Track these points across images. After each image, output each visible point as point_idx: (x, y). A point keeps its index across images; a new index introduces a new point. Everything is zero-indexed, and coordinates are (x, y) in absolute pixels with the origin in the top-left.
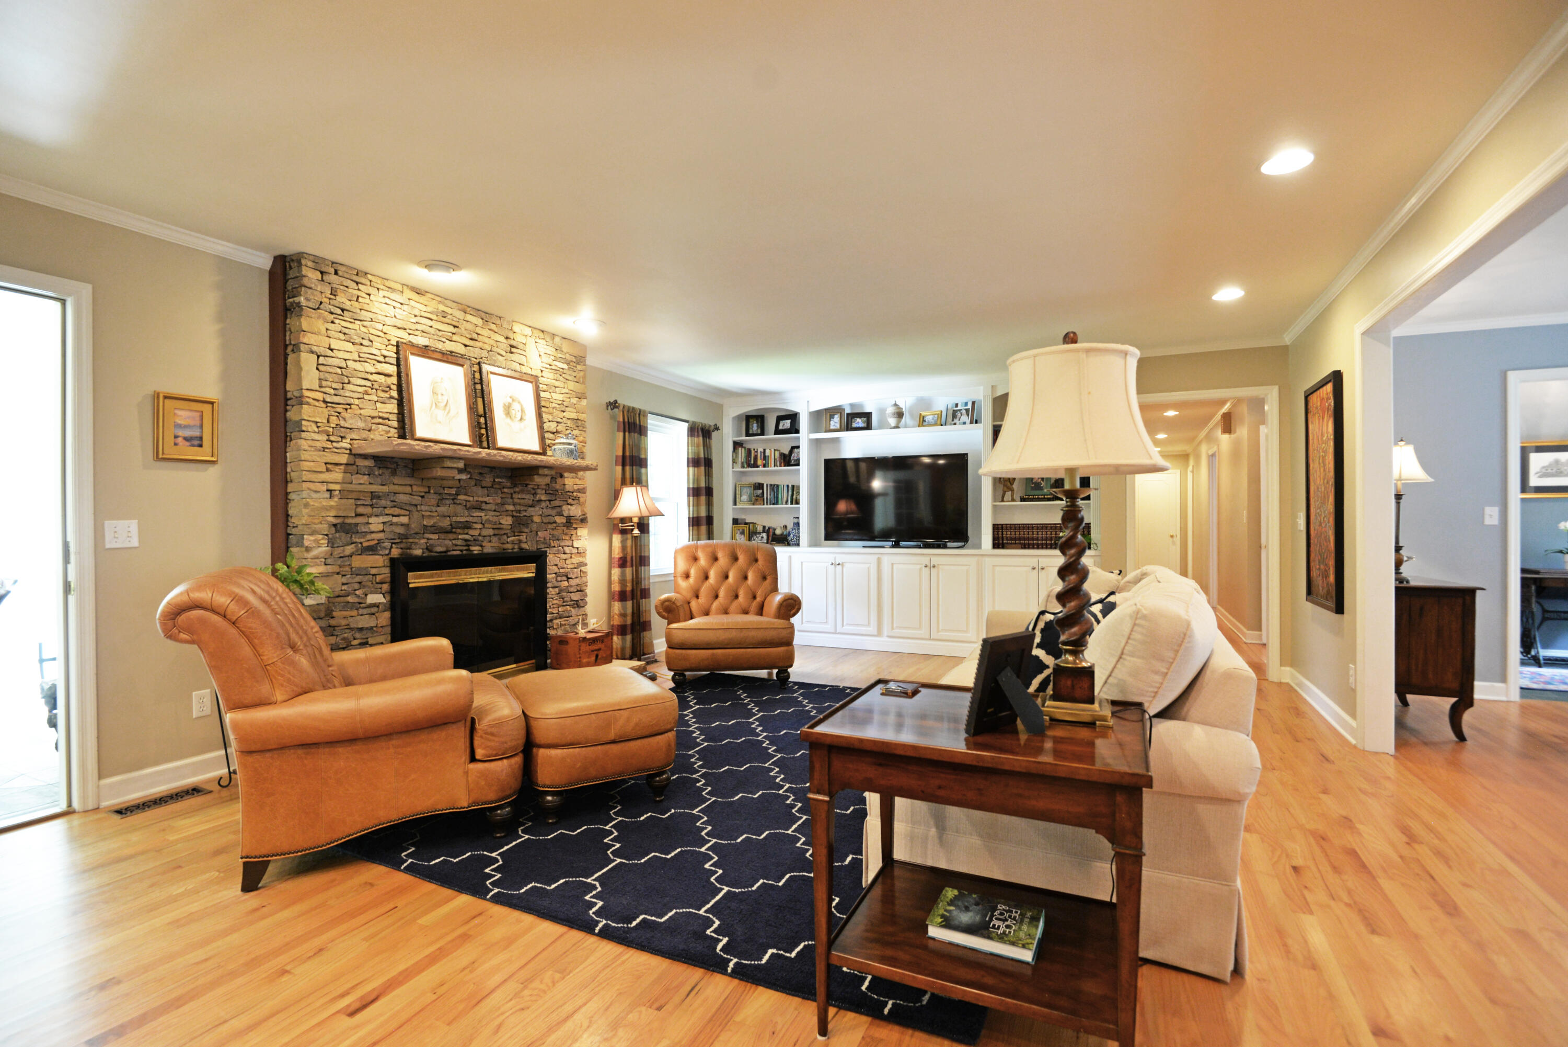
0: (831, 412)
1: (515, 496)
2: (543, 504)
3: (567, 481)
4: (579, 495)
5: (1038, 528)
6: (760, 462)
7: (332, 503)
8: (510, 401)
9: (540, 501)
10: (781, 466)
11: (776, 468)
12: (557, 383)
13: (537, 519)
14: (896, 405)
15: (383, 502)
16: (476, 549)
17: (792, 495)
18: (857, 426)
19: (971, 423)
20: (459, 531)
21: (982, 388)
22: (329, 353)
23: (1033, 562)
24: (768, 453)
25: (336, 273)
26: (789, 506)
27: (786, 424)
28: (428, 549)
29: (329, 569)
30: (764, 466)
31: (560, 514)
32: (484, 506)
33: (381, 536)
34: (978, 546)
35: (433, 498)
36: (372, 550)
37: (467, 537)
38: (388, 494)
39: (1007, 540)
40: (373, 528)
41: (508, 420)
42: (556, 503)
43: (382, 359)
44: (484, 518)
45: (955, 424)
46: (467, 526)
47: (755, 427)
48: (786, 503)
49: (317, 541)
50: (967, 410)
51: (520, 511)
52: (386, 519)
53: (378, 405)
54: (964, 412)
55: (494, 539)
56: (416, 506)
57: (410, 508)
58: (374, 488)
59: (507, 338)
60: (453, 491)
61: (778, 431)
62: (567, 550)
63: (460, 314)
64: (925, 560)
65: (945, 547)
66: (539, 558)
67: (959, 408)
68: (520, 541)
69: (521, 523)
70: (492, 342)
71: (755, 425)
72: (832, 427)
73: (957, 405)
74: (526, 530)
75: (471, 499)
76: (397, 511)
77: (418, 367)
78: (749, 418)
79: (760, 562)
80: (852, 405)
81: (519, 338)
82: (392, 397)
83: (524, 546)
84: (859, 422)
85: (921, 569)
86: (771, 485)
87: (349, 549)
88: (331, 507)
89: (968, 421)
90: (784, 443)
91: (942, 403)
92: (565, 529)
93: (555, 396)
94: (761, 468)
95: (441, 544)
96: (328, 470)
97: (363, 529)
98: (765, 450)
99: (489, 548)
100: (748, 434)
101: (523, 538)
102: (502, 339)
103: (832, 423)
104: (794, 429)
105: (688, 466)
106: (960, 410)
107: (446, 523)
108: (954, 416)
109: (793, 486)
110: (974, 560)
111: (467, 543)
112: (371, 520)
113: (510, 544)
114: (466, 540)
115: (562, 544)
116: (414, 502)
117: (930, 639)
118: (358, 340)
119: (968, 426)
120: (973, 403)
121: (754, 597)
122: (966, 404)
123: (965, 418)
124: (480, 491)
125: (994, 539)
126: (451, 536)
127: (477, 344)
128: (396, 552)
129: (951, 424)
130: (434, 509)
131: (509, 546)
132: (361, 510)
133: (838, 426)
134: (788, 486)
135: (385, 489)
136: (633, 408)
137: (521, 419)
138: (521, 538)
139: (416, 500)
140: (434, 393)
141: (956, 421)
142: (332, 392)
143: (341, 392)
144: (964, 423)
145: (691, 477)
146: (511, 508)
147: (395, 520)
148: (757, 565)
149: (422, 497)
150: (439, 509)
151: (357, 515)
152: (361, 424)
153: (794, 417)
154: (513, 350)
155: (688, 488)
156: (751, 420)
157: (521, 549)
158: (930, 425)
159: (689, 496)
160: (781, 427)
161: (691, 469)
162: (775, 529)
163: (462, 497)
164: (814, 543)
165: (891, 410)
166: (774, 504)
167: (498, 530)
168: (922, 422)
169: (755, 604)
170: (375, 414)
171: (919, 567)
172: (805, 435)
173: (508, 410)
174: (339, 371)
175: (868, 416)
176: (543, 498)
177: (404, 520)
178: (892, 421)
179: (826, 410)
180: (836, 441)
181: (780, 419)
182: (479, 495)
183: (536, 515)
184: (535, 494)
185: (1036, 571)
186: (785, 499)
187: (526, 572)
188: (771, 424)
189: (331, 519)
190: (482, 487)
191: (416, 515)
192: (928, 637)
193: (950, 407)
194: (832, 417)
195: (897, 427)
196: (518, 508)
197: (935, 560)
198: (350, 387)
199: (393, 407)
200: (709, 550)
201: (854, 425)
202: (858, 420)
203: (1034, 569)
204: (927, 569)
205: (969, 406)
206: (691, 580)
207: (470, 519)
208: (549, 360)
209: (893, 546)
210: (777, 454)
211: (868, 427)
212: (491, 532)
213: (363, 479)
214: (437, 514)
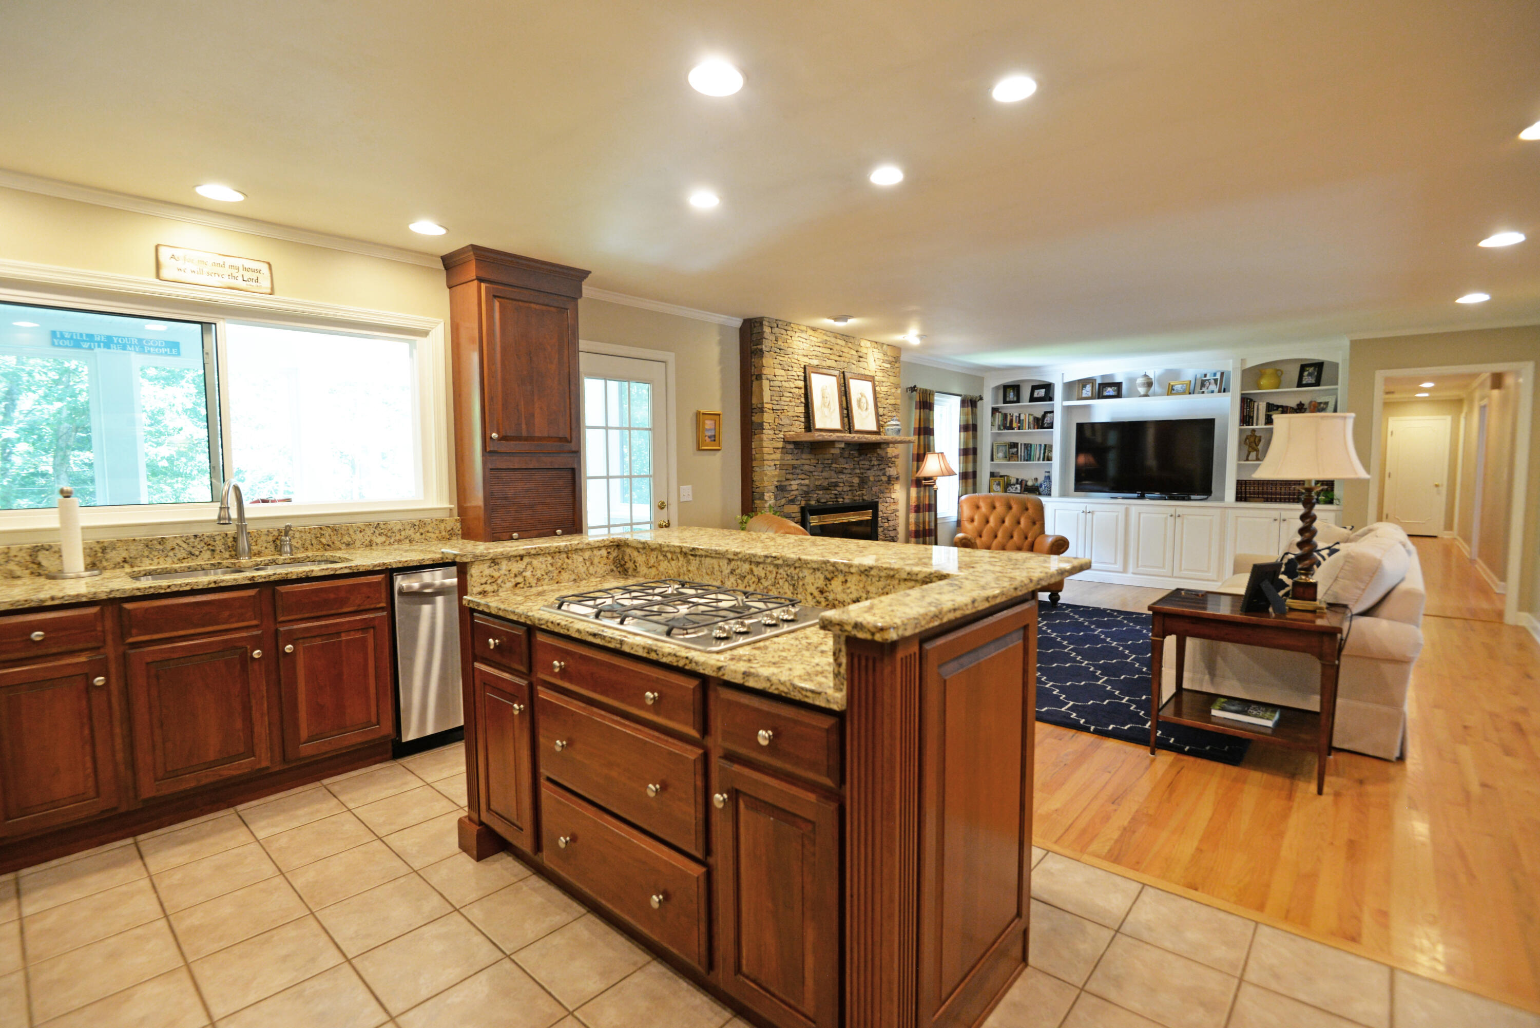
0: (1083, 383)
1: (861, 463)
2: (875, 468)
3: (889, 452)
4: (896, 460)
5: (1281, 484)
6: (1015, 425)
7: (776, 473)
8: (860, 396)
9: (874, 465)
10: (1034, 428)
11: (1030, 430)
12: (884, 379)
13: (872, 479)
14: (1146, 376)
15: (798, 471)
16: (841, 500)
17: (1044, 453)
18: (1108, 394)
19: (1219, 391)
20: (832, 488)
21: (1231, 361)
22: (775, 379)
23: (1275, 514)
24: (1022, 417)
25: (777, 327)
26: (1041, 462)
27: (1041, 393)
28: (818, 500)
30: (1019, 428)
31: (884, 475)
32: (845, 471)
33: (797, 492)
34: (1222, 499)
35: (820, 466)
36: (792, 502)
37: (836, 492)
38: (800, 466)
39: (1250, 494)
40: (794, 487)
41: (860, 411)
42: (882, 467)
43: (797, 378)
44: (845, 479)
45: (1203, 392)
46: (836, 485)
47: (1011, 395)
48: (1039, 460)
49: (770, 497)
50: (1216, 380)
51: (863, 473)
52: (799, 481)
53: (796, 408)
54: (1213, 381)
55: (850, 493)
56: (811, 472)
57: (809, 474)
58: (795, 462)
59: (857, 351)
60: (830, 462)
61: (1032, 399)
62: (888, 500)
63: (833, 340)
64: (1171, 511)
65: (1189, 499)
66: (874, 506)
67: (1208, 378)
68: (863, 494)
69: (863, 481)
70: (849, 356)
71: (1012, 394)
72: (1084, 396)
73: (1205, 375)
74: (866, 487)
75: (839, 466)
76: (803, 476)
77: (816, 380)
78: (1006, 388)
79: (1030, 511)
80: (1103, 377)
81: (864, 350)
82: (802, 402)
83: (865, 498)
84: (1110, 391)
85: (1166, 518)
86: (1025, 444)
87: (783, 501)
88: (776, 475)
89: (1216, 390)
90: (1039, 409)
91: (1190, 373)
92: (887, 485)
93: (883, 388)
94: (1016, 431)
95: (823, 499)
96: (775, 452)
97: (789, 488)
98: (1020, 415)
99: (847, 499)
100: (1005, 402)
101: (864, 492)
102: (854, 353)
103: (1084, 391)
104: (1049, 397)
105: (960, 431)
106: (1208, 380)
107: (825, 484)
108: (1203, 384)
109: (1045, 446)
110: (1219, 511)
111: (836, 496)
112: (792, 482)
114: (836, 494)
115: (886, 496)
116: (811, 470)
117: (1172, 576)
118: (787, 368)
119: (1216, 394)
120: (1222, 374)
121: (1026, 538)
122: (1215, 375)
123: (1213, 387)
125: (1237, 493)
126: (829, 492)
127: (843, 359)
128: (803, 503)
129: (1199, 393)
130: (820, 474)
131: (857, 498)
132: (789, 476)
133: (1090, 394)
134: (1041, 445)
135: (798, 462)
136: (926, 390)
137: (866, 409)
139: (812, 468)
140: (823, 397)
141: (1204, 389)
142: (776, 402)
143: (779, 403)
144: (1212, 392)
145: (962, 440)
146: (858, 471)
147: (803, 482)
148: (1026, 513)
149: (815, 466)
150: (823, 474)
151: (787, 480)
152: (788, 422)
153: (1048, 387)
154: (861, 359)
155: (960, 449)
156: (1008, 390)
157: (863, 500)
158: (1178, 393)
159: (960, 455)
160: (1036, 395)
161: (962, 434)
162: (1027, 481)
163: (834, 465)
164: (1064, 494)
165: (1140, 381)
166: (1027, 460)
167: (852, 487)
168: (1171, 391)
169: (1027, 543)
170: (794, 414)
171: (1165, 516)
172: (1059, 402)
173: (859, 401)
174: (778, 389)
175: (1118, 385)
176: (876, 463)
177: (807, 482)
178: (1142, 390)
179: (1079, 381)
180: (1087, 407)
181: (1034, 388)
182: (843, 464)
183: (871, 475)
184: (871, 461)
185: (1277, 522)
186: (1038, 456)
187: (867, 516)
188: (1026, 393)
189: (776, 483)
191: (812, 478)
192: (1170, 574)
193: (1198, 376)
194: (1084, 386)
195: (1146, 395)
196: (862, 471)
197: (1180, 511)
198: (783, 398)
199: (801, 409)
200: (989, 500)
201: (1105, 394)
202: (1109, 389)
203: (1275, 520)
204: (1172, 518)
205: (1218, 376)
206: (976, 523)
207: (839, 480)
208: (880, 363)
209: (1138, 498)
210: (1031, 418)
211: (1118, 395)
212: (848, 488)
213: (789, 457)
214: (822, 477)
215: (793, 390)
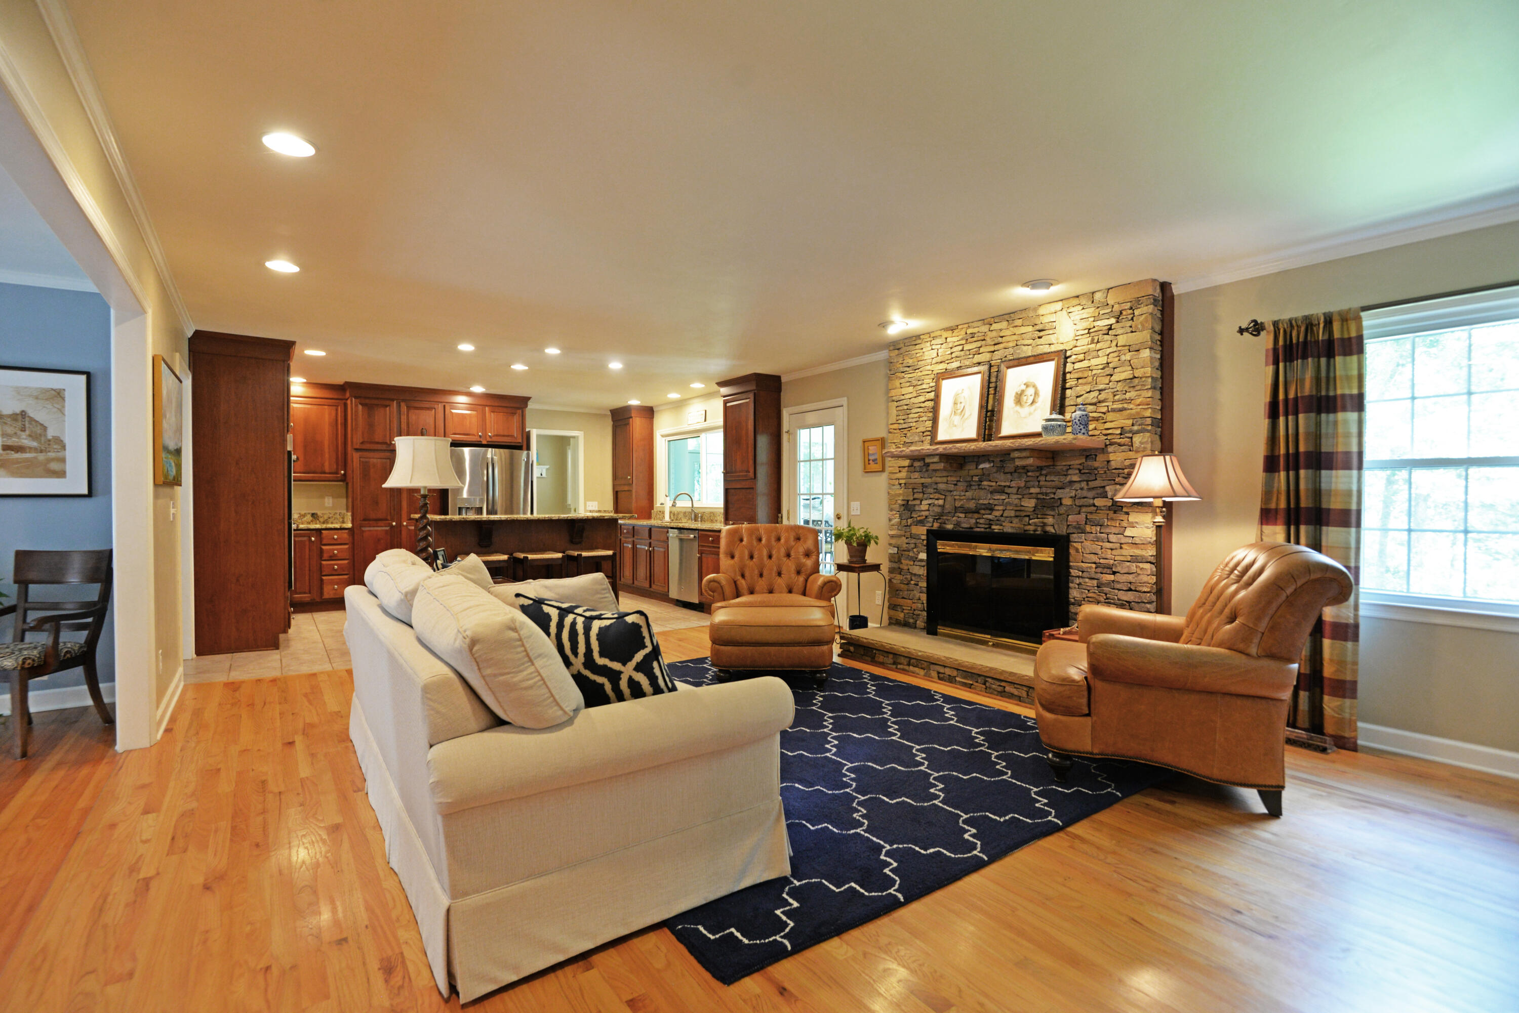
1: (1042, 478)
2: (1077, 486)
3: (1112, 457)
7: (901, 492)
8: (1023, 387)
9: (1071, 482)
13: (1067, 502)
15: (931, 490)
16: (996, 528)
20: (982, 512)
22: (903, 397)
28: (958, 524)
29: (899, 533)
31: (1105, 496)
32: (1007, 490)
33: (927, 513)
35: (962, 486)
36: (921, 522)
37: (990, 517)
38: (931, 484)
40: (922, 508)
41: (1018, 409)
44: (1005, 501)
46: (990, 508)
51: (1046, 494)
52: (930, 502)
55: (1016, 520)
57: (945, 494)
58: (923, 480)
59: (1034, 325)
60: (977, 478)
62: (1112, 538)
66: (1061, 544)
68: (1045, 524)
69: (1046, 505)
70: (1014, 338)
74: (1052, 513)
75: (994, 484)
76: (937, 496)
77: (947, 387)
81: (1047, 319)
83: (1050, 529)
87: (910, 521)
88: (900, 494)
92: (1111, 514)
93: (1094, 362)
95: (967, 522)
96: (900, 471)
97: (917, 508)
99: (1008, 528)
101: (1050, 520)
102: (1029, 329)
107: (972, 505)
111: (990, 523)
112: (922, 502)
113: (1032, 526)
114: (990, 520)
115: (1107, 530)
118: (916, 383)
124: (1002, 476)
126: (976, 516)
127: (1001, 346)
128: (936, 526)
130: (963, 494)
131: (1031, 528)
132: (916, 496)
135: (929, 480)
137: (1033, 402)
138: (1045, 521)
139: (951, 487)
140: (955, 403)
142: (902, 422)
143: (906, 421)
146: (1037, 490)
147: (936, 502)
149: (956, 485)
150: (967, 494)
151: (913, 499)
152: (917, 439)
154: (1042, 334)
157: (1045, 532)
163: (984, 483)
167: (1020, 514)
173: (1019, 399)
174: (906, 407)
176: (1075, 478)
177: (941, 502)
182: (1002, 480)
183: (1067, 497)
184: (1066, 475)
187: (1042, 555)
189: (899, 502)
190: (1005, 473)
191: (949, 498)
196: (1044, 490)
198: (911, 416)
207: (993, 502)
208: (1086, 324)
212: (1013, 514)
213: (917, 475)
214: (965, 497)
215: (923, 405)
